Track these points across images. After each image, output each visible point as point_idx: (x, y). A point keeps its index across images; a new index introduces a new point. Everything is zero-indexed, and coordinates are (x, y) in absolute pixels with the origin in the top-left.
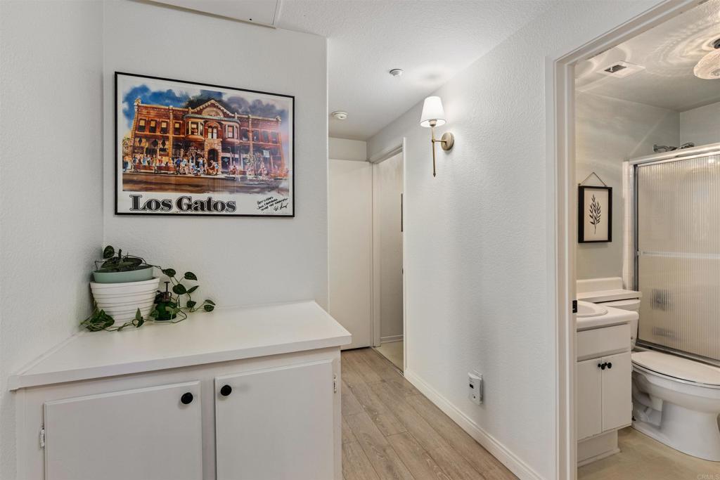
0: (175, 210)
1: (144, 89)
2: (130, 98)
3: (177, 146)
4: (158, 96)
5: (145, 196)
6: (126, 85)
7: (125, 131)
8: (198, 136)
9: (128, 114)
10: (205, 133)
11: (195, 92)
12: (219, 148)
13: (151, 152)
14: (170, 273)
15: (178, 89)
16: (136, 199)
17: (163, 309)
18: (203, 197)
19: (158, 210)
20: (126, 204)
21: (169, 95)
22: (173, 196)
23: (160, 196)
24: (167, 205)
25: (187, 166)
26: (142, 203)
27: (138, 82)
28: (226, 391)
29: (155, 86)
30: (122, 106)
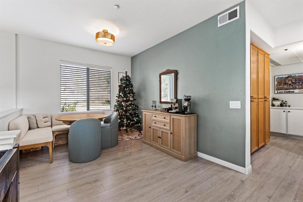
0: (283, 93)
1: (279, 77)
2: (277, 79)
3: (284, 84)
4: (281, 78)
5: (279, 91)
6: (276, 77)
7: (276, 83)
8: (287, 82)
9: (276, 81)
10: (289, 82)
11: (287, 76)
12: (291, 83)
13: (280, 85)
14: (283, 101)
15: (284, 76)
16: (277, 92)
17: (281, 105)
18: (288, 91)
19: (281, 93)
20: (276, 92)
21: (283, 77)
22: (283, 91)
23: (281, 91)
24: (282, 92)
25: (286, 87)
26: (278, 92)
27: (278, 77)
28: (289, 112)
29: (280, 77)
30: (276, 80)
